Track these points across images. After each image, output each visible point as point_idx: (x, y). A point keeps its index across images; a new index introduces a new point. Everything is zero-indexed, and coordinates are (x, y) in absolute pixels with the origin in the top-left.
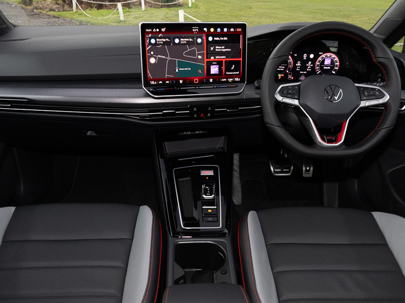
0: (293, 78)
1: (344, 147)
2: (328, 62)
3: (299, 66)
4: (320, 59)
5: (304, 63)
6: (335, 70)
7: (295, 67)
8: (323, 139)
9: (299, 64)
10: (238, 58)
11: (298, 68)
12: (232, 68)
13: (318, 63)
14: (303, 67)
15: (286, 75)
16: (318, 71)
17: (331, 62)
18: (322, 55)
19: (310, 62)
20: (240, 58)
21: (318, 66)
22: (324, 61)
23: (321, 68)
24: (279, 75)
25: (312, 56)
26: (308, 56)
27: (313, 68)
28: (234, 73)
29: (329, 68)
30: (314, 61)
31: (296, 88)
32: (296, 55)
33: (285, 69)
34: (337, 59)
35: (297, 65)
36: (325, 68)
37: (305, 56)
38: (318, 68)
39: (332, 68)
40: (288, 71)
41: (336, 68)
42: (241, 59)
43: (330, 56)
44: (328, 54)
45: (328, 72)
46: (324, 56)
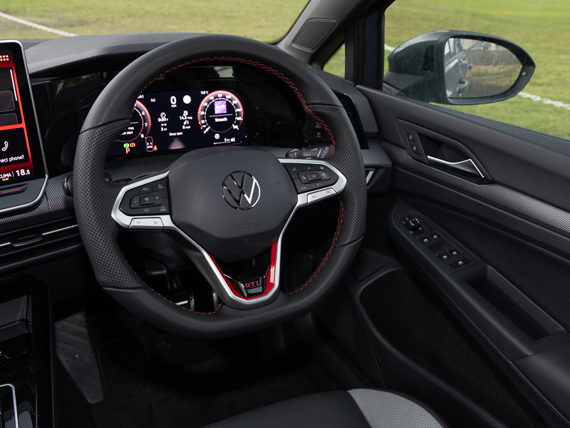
0: (155, 148)
1: (282, 297)
2: (220, 108)
3: (164, 122)
4: (206, 104)
5: (174, 115)
6: (237, 123)
7: (156, 125)
8: (237, 291)
9: (163, 118)
10: (14, 123)
11: (164, 127)
12: (4, 149)
13: (203, 113)
14: (175, 124)
15: (141, 144)
16: (205, 129)
17: (227, 107)
18: (206, 95)
19: (186, 113)
20: (20, 122)
21: (203, 117)
22: (212, 107)
23: (211, 121)
24: (126, 146)
25: (187, 99)
26: (180, 101)
27: (194, 123)
28: (12, 159)
29: (225, 119)
30: (193, 108)
31: (160, 187)
32: (153, 100)
33: (136, 132)
34: (236, 101)
35: (159, 120)
36: (217, 120)
37: (173, 101)
38: (203, 122)
39: (231, 120)
40: (142, 136)
41: (239, 119)
42: (23, 125)
43: (224, 97)
44: (220, 93)
45: (224, 129)
46: (211, 97)
